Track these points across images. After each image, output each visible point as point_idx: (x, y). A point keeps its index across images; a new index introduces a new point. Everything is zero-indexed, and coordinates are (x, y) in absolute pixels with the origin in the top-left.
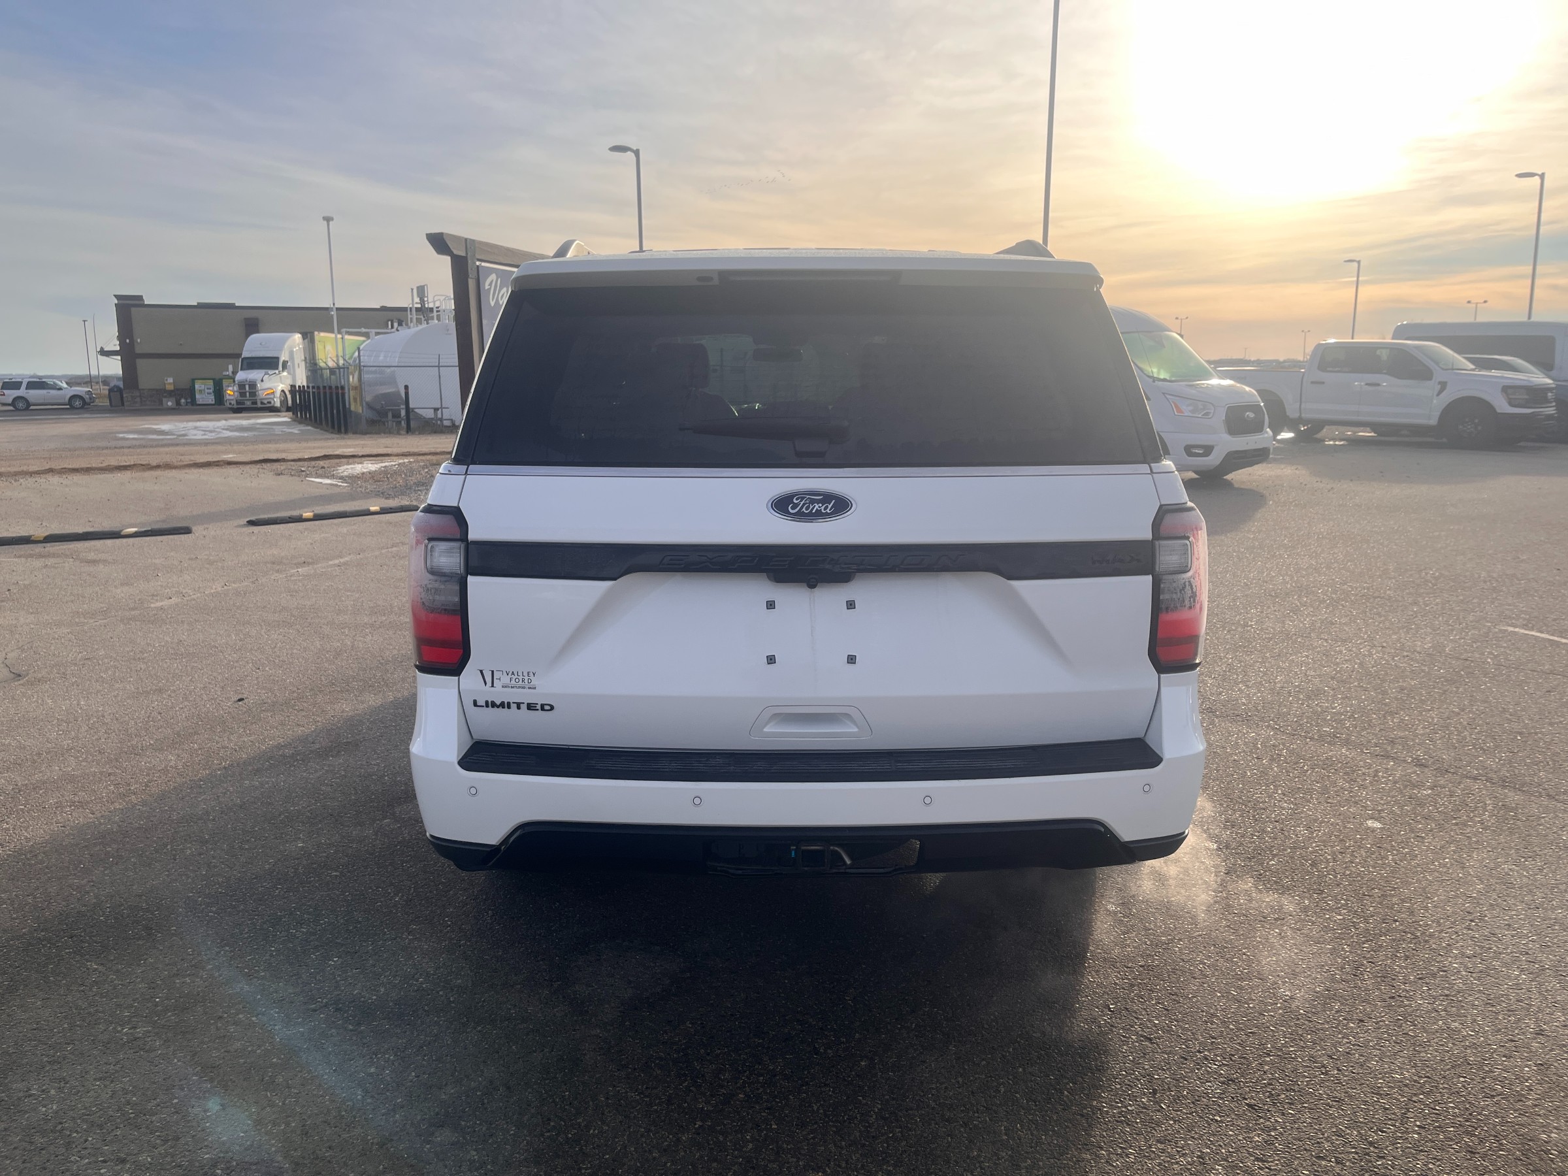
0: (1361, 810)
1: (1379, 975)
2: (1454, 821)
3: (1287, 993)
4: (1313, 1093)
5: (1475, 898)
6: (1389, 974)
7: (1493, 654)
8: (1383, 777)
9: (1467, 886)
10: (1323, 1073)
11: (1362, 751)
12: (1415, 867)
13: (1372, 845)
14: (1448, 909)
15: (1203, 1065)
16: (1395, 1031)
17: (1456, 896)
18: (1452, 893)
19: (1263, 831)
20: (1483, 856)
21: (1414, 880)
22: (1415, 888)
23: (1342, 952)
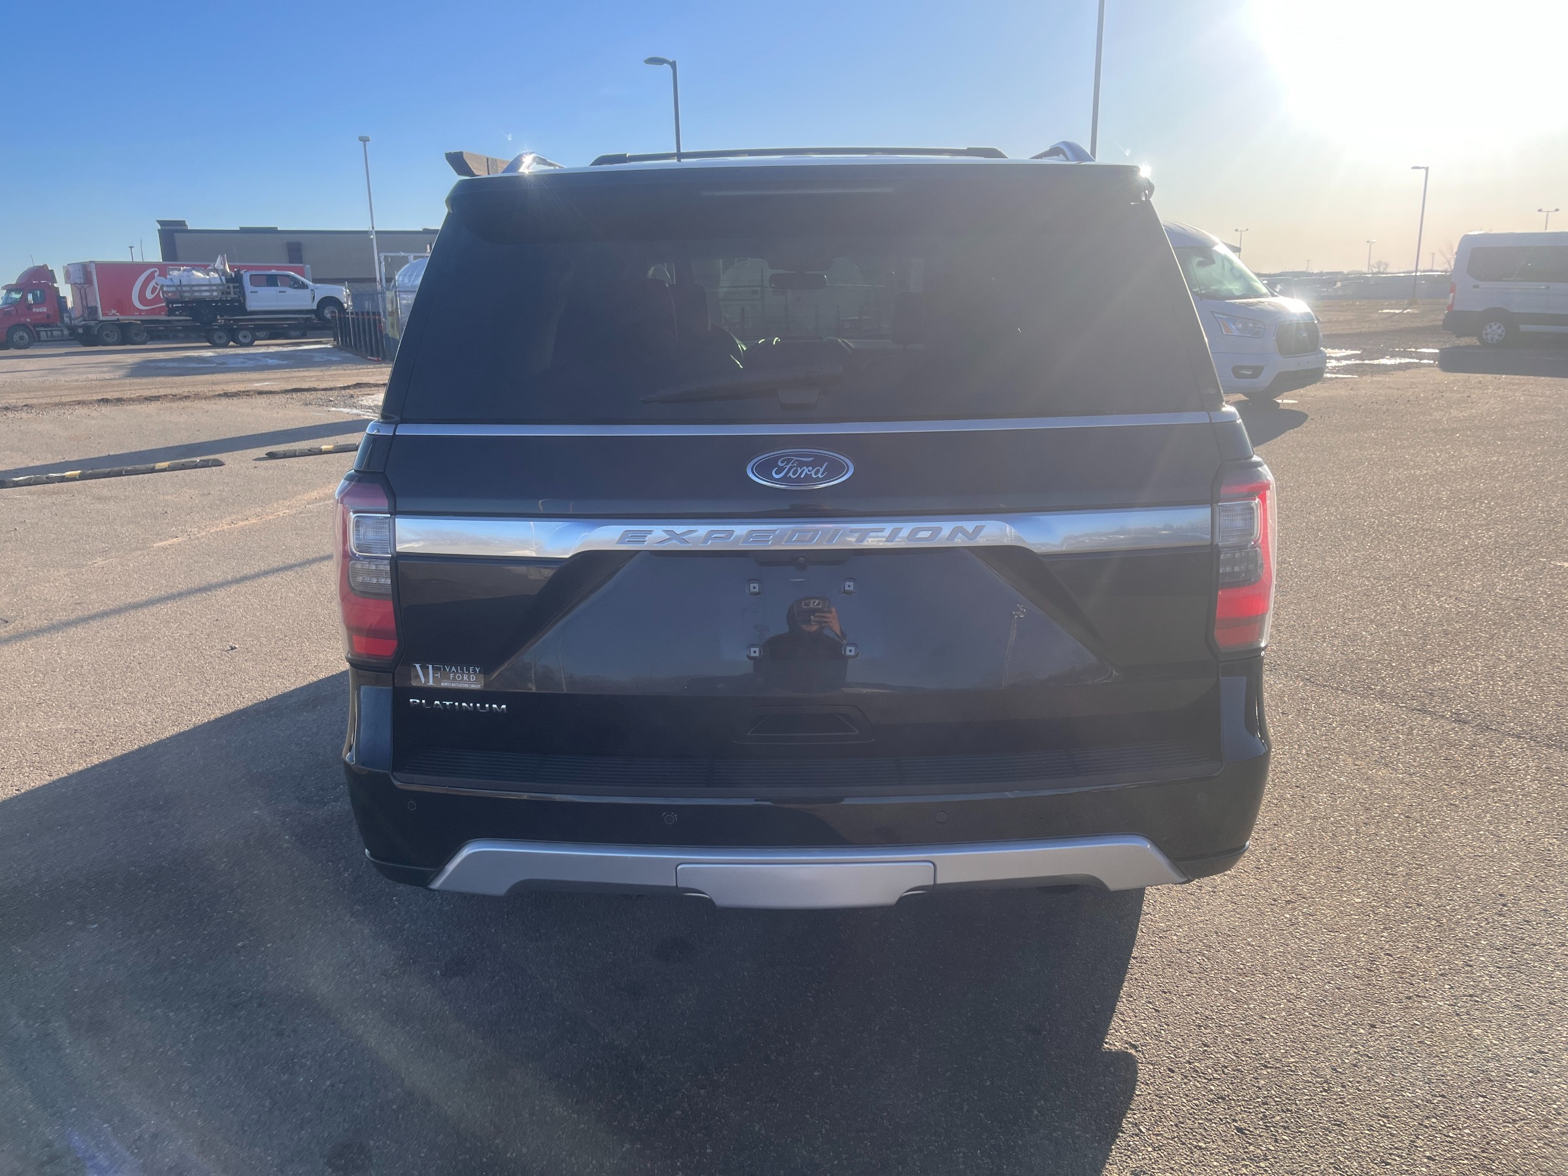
0: (1391, 774)
1: (1397, 970)
2: (1492, 787)
3: (1292, 991)
4: (1311, 1115)
5: (1509, 878)
6: (1408, 969)
7: (1546, 593)
8: (1418, 735)
9: (1501, 863)
10: (1326, 1091)
11: (1397, 704)
12: (1446, 841)
13: (1400, 814)
14: (1479, 890)
15: (1191, 1078)
16: (1409, 1039)
17: (1489, 876)
18: (1485, 871)
19: (1282, 797)
20: (1521, 828)
21: (1443, 855)
22: (1444, 866)
23: (1358, 943)
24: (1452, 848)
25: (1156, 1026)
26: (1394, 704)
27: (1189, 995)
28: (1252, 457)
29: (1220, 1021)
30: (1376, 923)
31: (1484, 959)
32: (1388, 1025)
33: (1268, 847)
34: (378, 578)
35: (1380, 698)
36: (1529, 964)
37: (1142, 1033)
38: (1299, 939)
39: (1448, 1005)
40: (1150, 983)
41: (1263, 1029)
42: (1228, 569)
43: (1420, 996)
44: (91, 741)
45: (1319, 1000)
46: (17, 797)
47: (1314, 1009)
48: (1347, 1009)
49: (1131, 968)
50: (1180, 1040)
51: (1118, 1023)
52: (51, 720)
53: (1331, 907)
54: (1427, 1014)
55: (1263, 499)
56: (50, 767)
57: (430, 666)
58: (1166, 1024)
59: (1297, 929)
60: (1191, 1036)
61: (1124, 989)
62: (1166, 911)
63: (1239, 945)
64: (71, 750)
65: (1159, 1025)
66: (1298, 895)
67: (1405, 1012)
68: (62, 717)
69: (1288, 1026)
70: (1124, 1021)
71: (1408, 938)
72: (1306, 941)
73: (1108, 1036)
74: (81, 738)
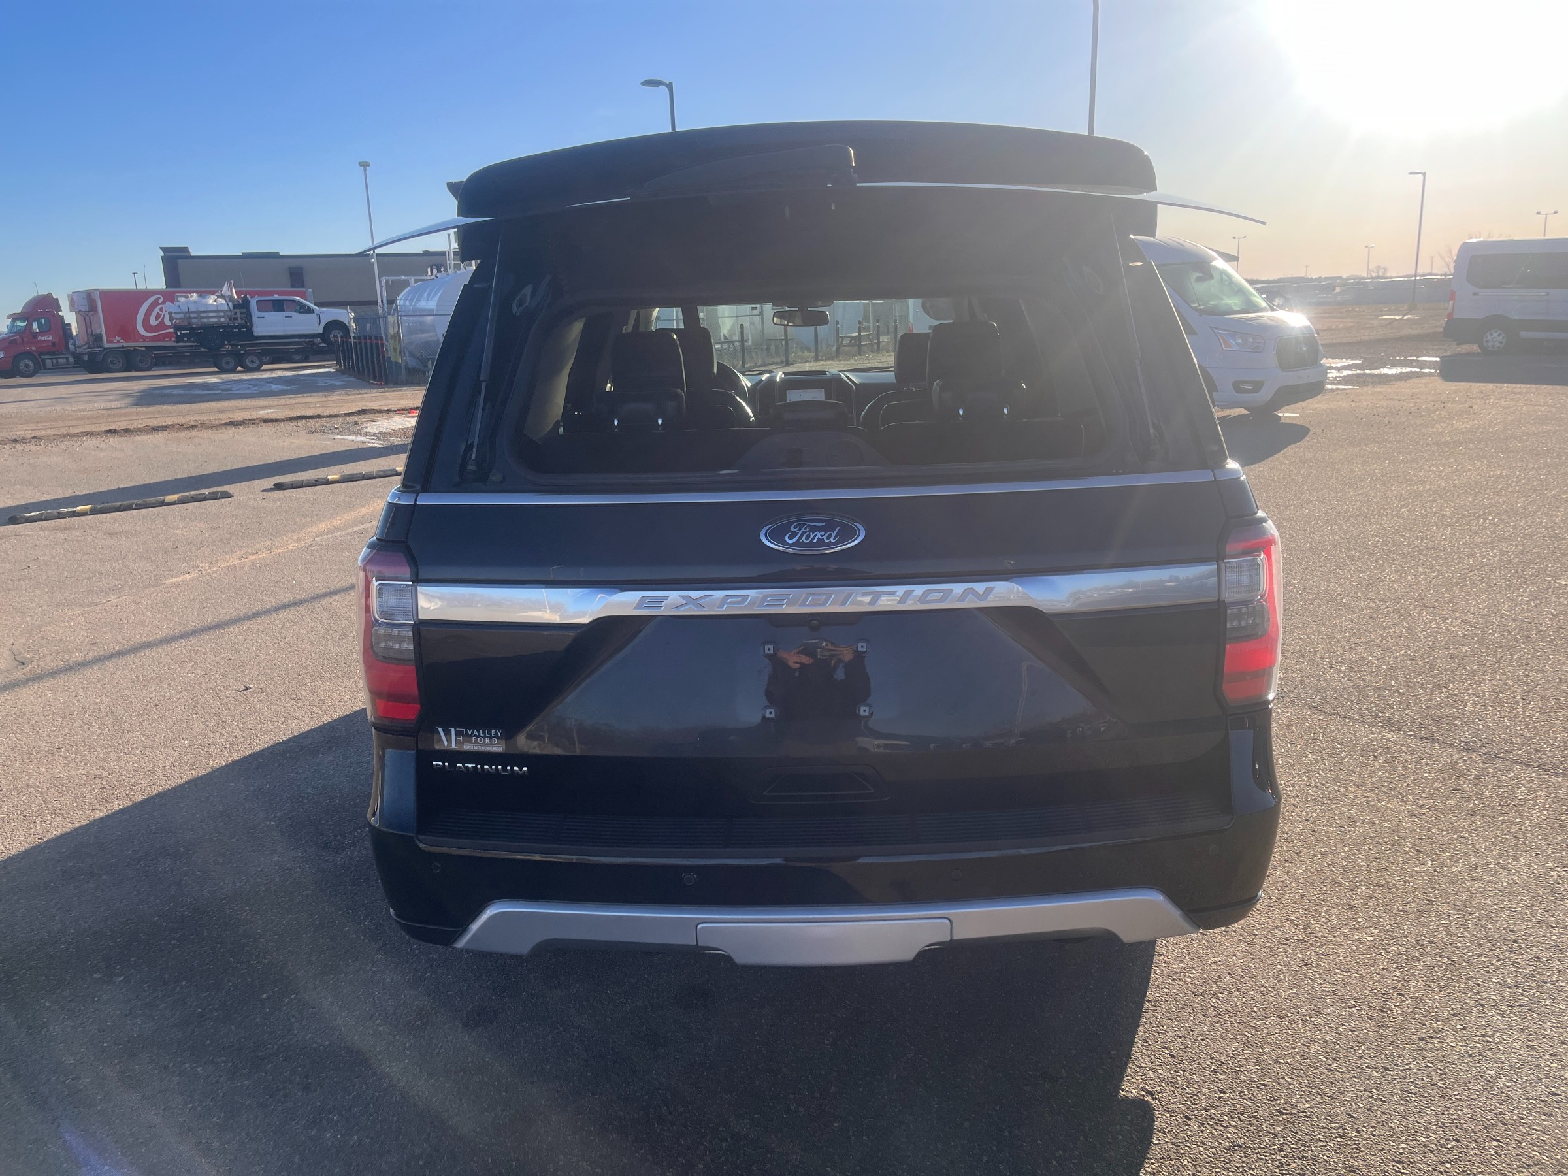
0: (1401, 805)
1: (1409, 1011)
2: (1501, 818)
3: (1306, 1034)
4: (1327, 1162)
5: (1520, 913)
6: (1420, 1009)
7: (1552, 614)
8: (1427, 765)
9: (1511, 898)
10: (1341, 1137)
11: (1405, 733)
12: (1456, 875)
13: (1410, 848)
14: (1490, 926)
15: (1207, 1126)
16: (1423, 1082)
17: (1500, 910)
18: (1495, 906)
19: (1292, 832)
20: (1531, 860)
21: (1453, 890)
22: (1454, 901)
23: (1370, 983)
24: (1462, 883)
25: (1172, 1072)
26: (1402, 732)
27: (1204, 1040)
28: (1256, 513)
29: (1235, 1066)
30: (1388, 962)
31: (1495, 998)
32: (1401, 1068)
33: (1280, 884)
34: (400, 643)
35: (1388, 726)
36: (1540, 1002)
37: (1158, 1080)
38: (1312, 980)
39: (1461, 1046)
40: (1165, 1027)
41: (1278, 1073)
42: (1235, 623)
43: (1432, 1038)
44: (110, 786)
45: (1333, 1043)
46: (40, 845)
47: (1328, 1053)
48: (1360, 1052)
49: (1145, 1012)
50: (1195, 1086)
51: (1134, 1069)
52: (71, 765)
53: (1343, 945)
54: (1439, 1056)
55: (1268, 554)
56: (72, 813)
57: (453, 730)
58: (1182, 1070)
59: (1310, 969)
60: (1206, 1081)
61: (1139, 1033)
62: (1178, 952)
63: (1252, 987)
64: (92, 797)
65: (1175, 1071)
66: (1310, 933)
67: (1418, 1054)
68: (81, 762)
69: (1303, 1070)
70: (1140, 1067)
71: (1420, 978)
72: (1319, 981)
73: (1125, 1084)
74: (101, 783)
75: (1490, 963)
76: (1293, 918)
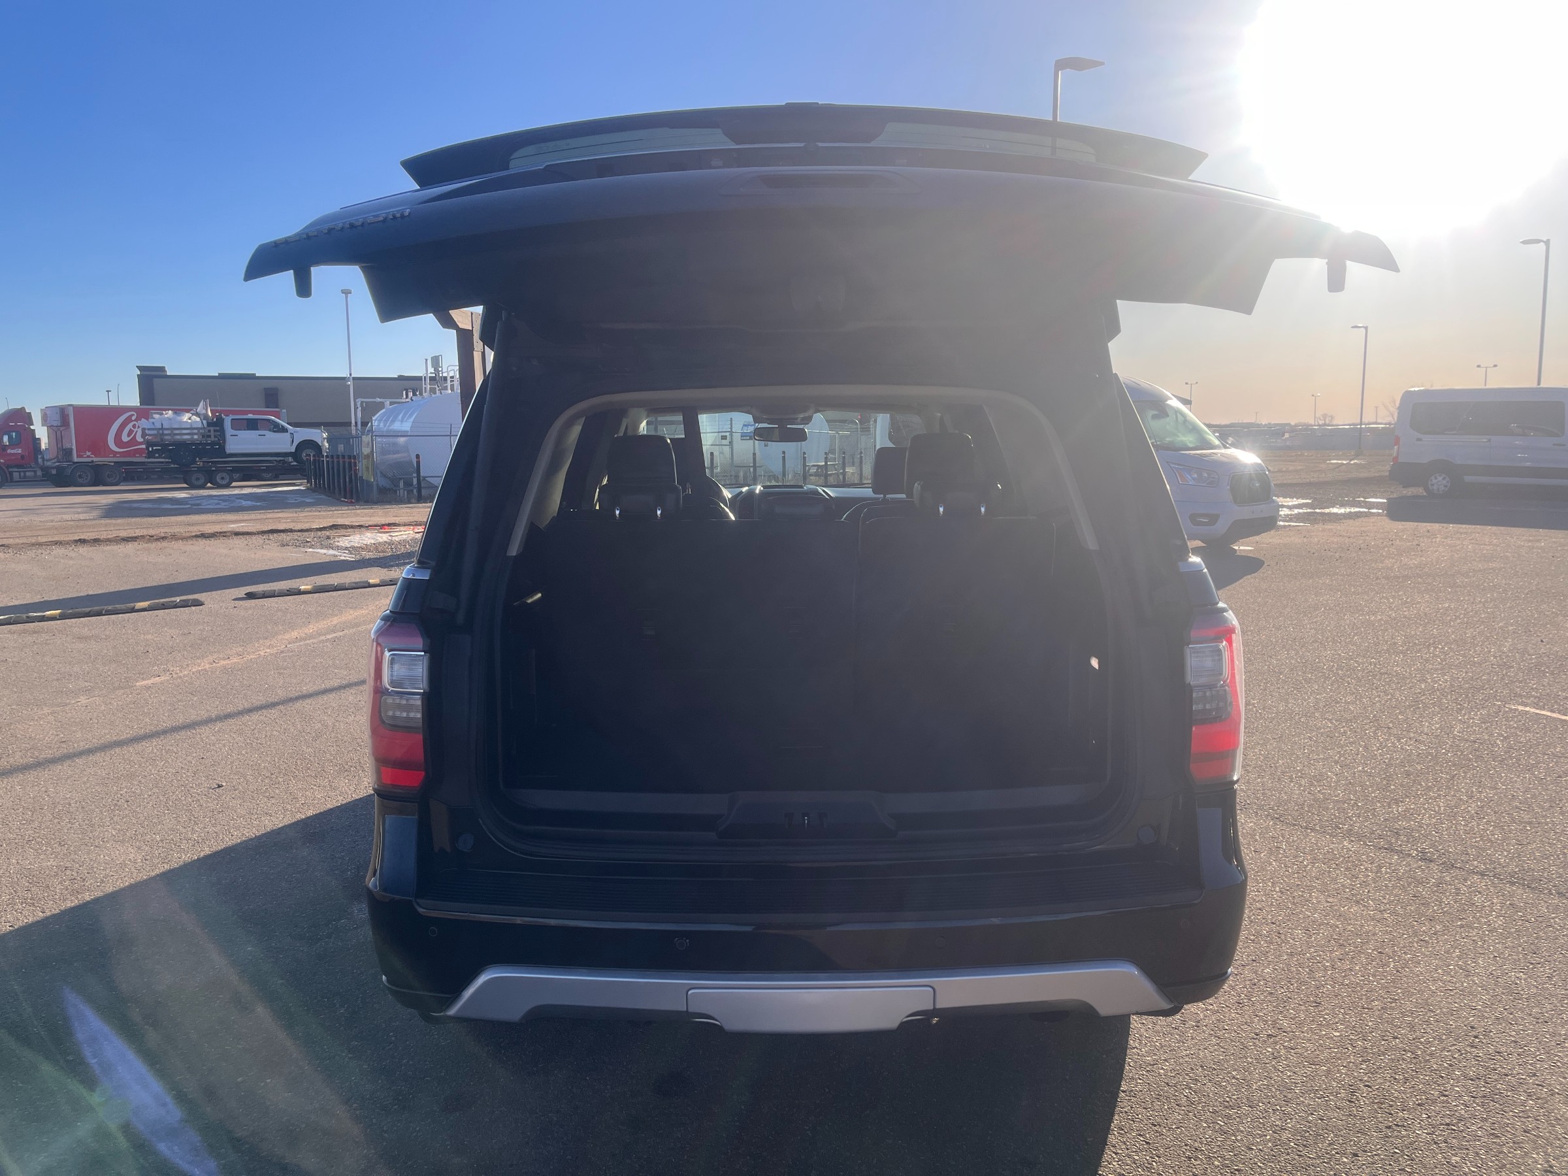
0: (1363, 911)
1: (1376, 1101)
2: (1459, 923)
3: (1277, 1123)
5: (1480, 1010)
6: (1386, 1099)
7: (1502, 735)
8: (1386, 873)
9: (1471, 997)
11: (1365, 843)
12: (1418, 975)
13: (1373, 950)
14: (1451, 1023)
16: (1391, 1167)
17: (1460, 1009)
18: (1456, 1005)
19: (1258, 934)
20: (1489, 962)
21: (1416, 990)
22: (1417, 1000)
23: (1338, 1075)
24: (1424, 983)
25: (1148, 1158)
26: (1362, 843)
27: (1178, 1128)
28: (1218, 603)
29: (1209, 1153)
30: (1354, 1056)
31: (1458, 1089)
32: (1369, 1154)
33: (1248, 983)
34: (408, 712)
35: (1348, 837)
36: (1502, 1093)
37: (1134, 1165)
38: (1282, 1072)
39: (1426, 1133)
40: (1140, 1116)
41: (1251, 1159)
42: (1200, 707)
43: (1398, 1126)
44: (81, 878)
45: (1303, 1130)
46: (11, 932)
47: (1299, 1140)
48: (1330, 1139)
49: (1121, 1102)
50: (1171, 1171)
51: (1111, 1155)
52: (42, 857)
53: (1311, 1040)
54: (1406, 1143)
55: (1230, 641)
56: (43, 903)
58: (1157, 1156)
59: (1280, 1062)
60: (1181, 1167)
61: (1115, 1122)
62: (1151, 1046)
63: (1224, 1078)
64: (62, 887)
65: (1151, 1157)
66: (1279, 1029)
67: (1385, 1141)
68: (52, 854)
69: (1275, 1156)
70: (1116, 1154)
71: (1386, 1070)
72: (1289, 1074)
73: (1102, 1168)
74: (72, 875)
75: (1452, 1057)
76: (1262, 1014)
